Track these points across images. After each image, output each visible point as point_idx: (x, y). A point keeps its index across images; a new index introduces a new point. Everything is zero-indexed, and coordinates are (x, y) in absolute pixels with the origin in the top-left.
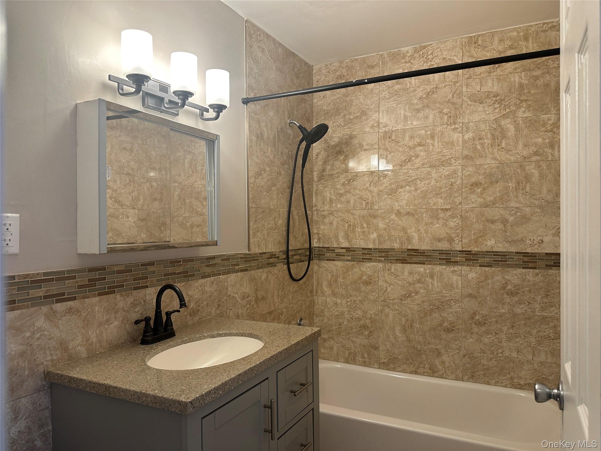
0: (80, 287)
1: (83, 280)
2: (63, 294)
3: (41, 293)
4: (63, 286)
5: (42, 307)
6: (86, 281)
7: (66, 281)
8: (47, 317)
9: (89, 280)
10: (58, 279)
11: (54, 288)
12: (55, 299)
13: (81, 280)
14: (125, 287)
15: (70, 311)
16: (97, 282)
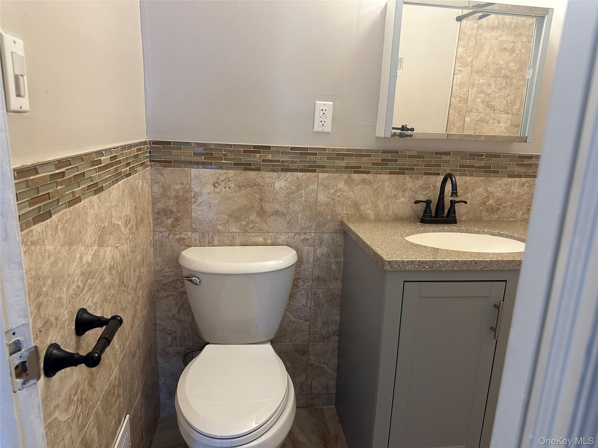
0: (373, 164)
1: (377, 159)
2: (360, 167)
3: (343, 163)
4: (361, 162)
5: (343, 174)
6: (380, 160)
7: (363, 158)
8: (346, 182)
9: (382, 160)
10: (357, 155)
11: (353, 162)
12: (353, 170)
13: (375, 159)
14: (415, 171)
15: (364, 181)
16: (389, 163)
